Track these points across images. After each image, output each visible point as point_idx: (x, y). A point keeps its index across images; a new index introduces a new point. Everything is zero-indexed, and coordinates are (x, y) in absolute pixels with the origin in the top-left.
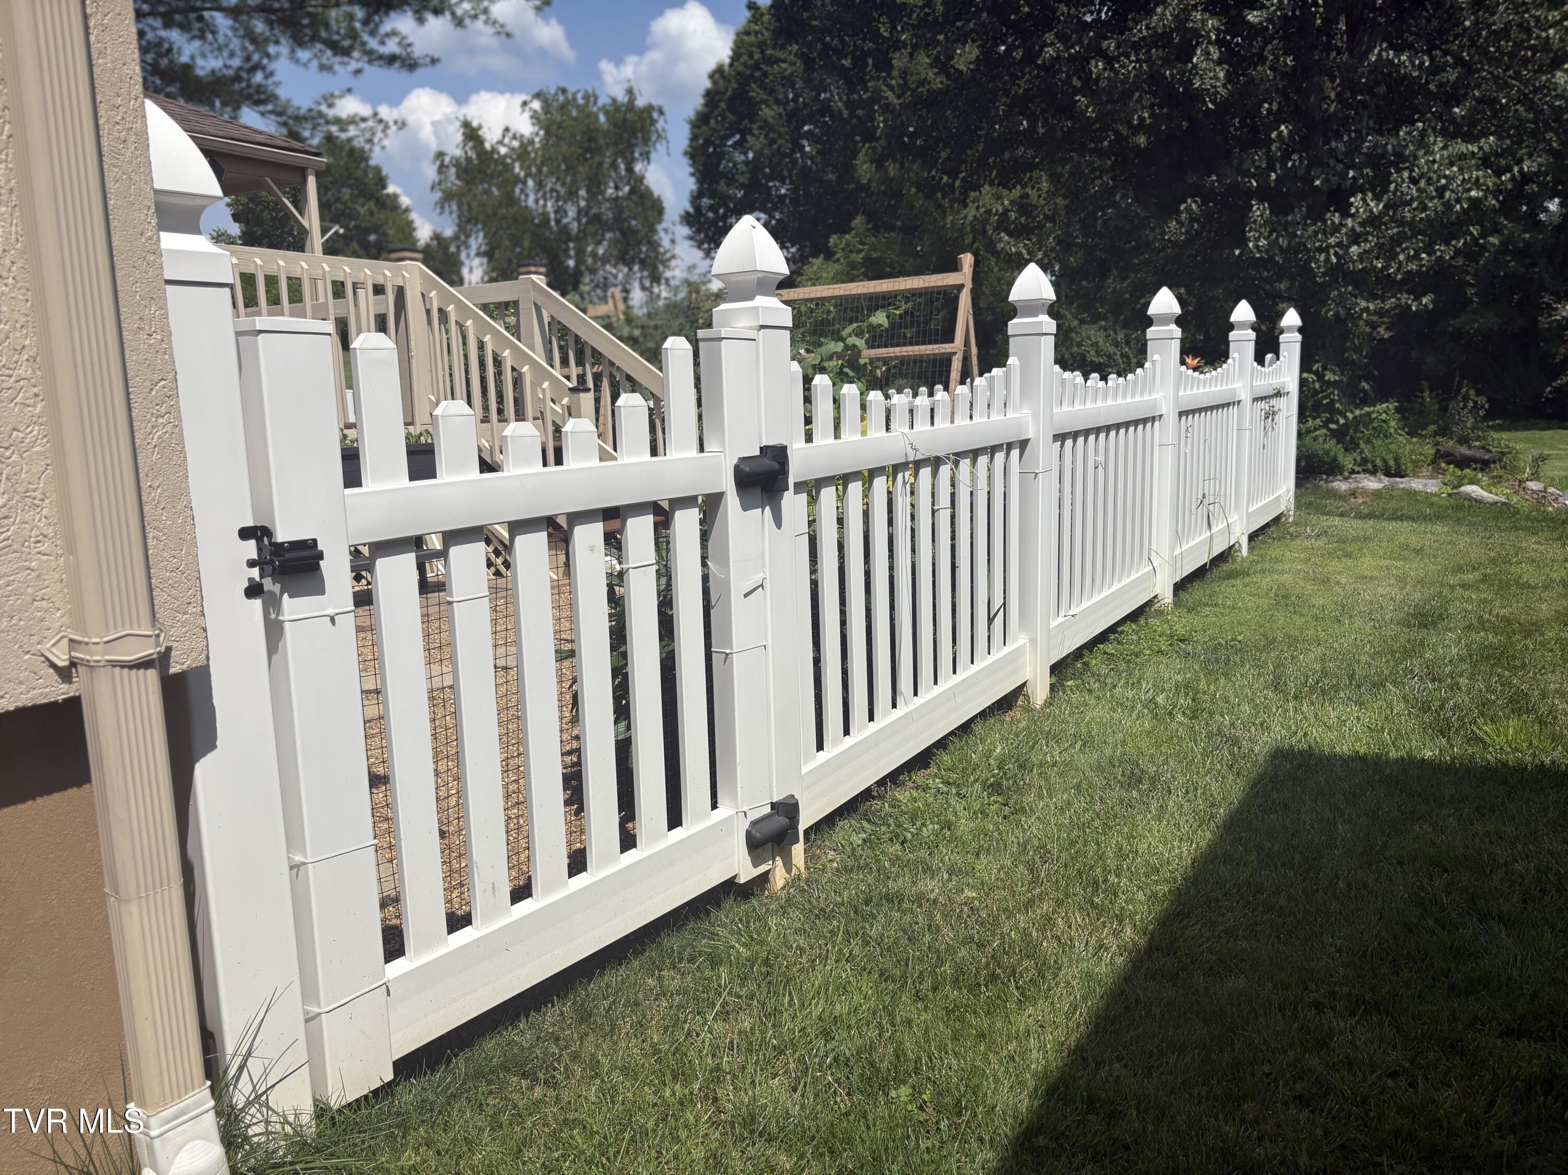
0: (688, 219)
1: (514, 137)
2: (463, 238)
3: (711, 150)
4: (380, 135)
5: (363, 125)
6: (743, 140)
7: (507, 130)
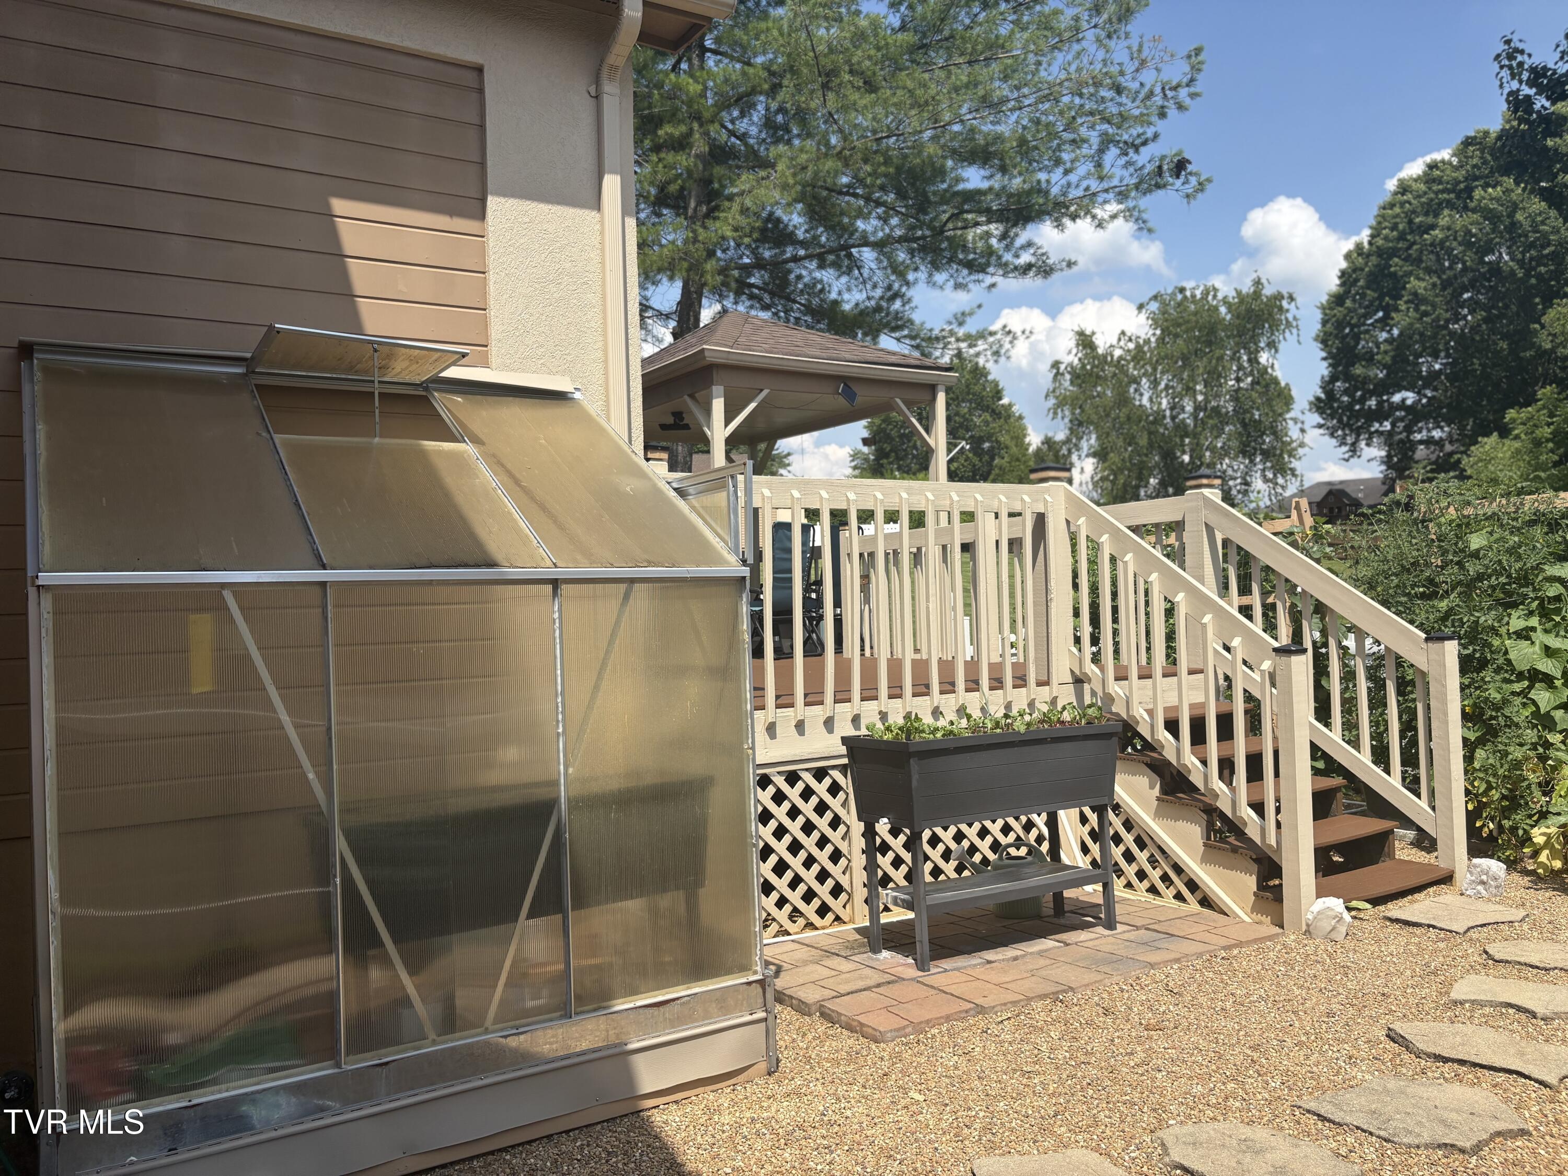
0: (1319, 406)
1: (1130, 340)
2: (1074, 440)
3: (1347, 330)
4: (1007, 346)
5: (991, 339)
6: (1387, 316)
7: (1123, 333)
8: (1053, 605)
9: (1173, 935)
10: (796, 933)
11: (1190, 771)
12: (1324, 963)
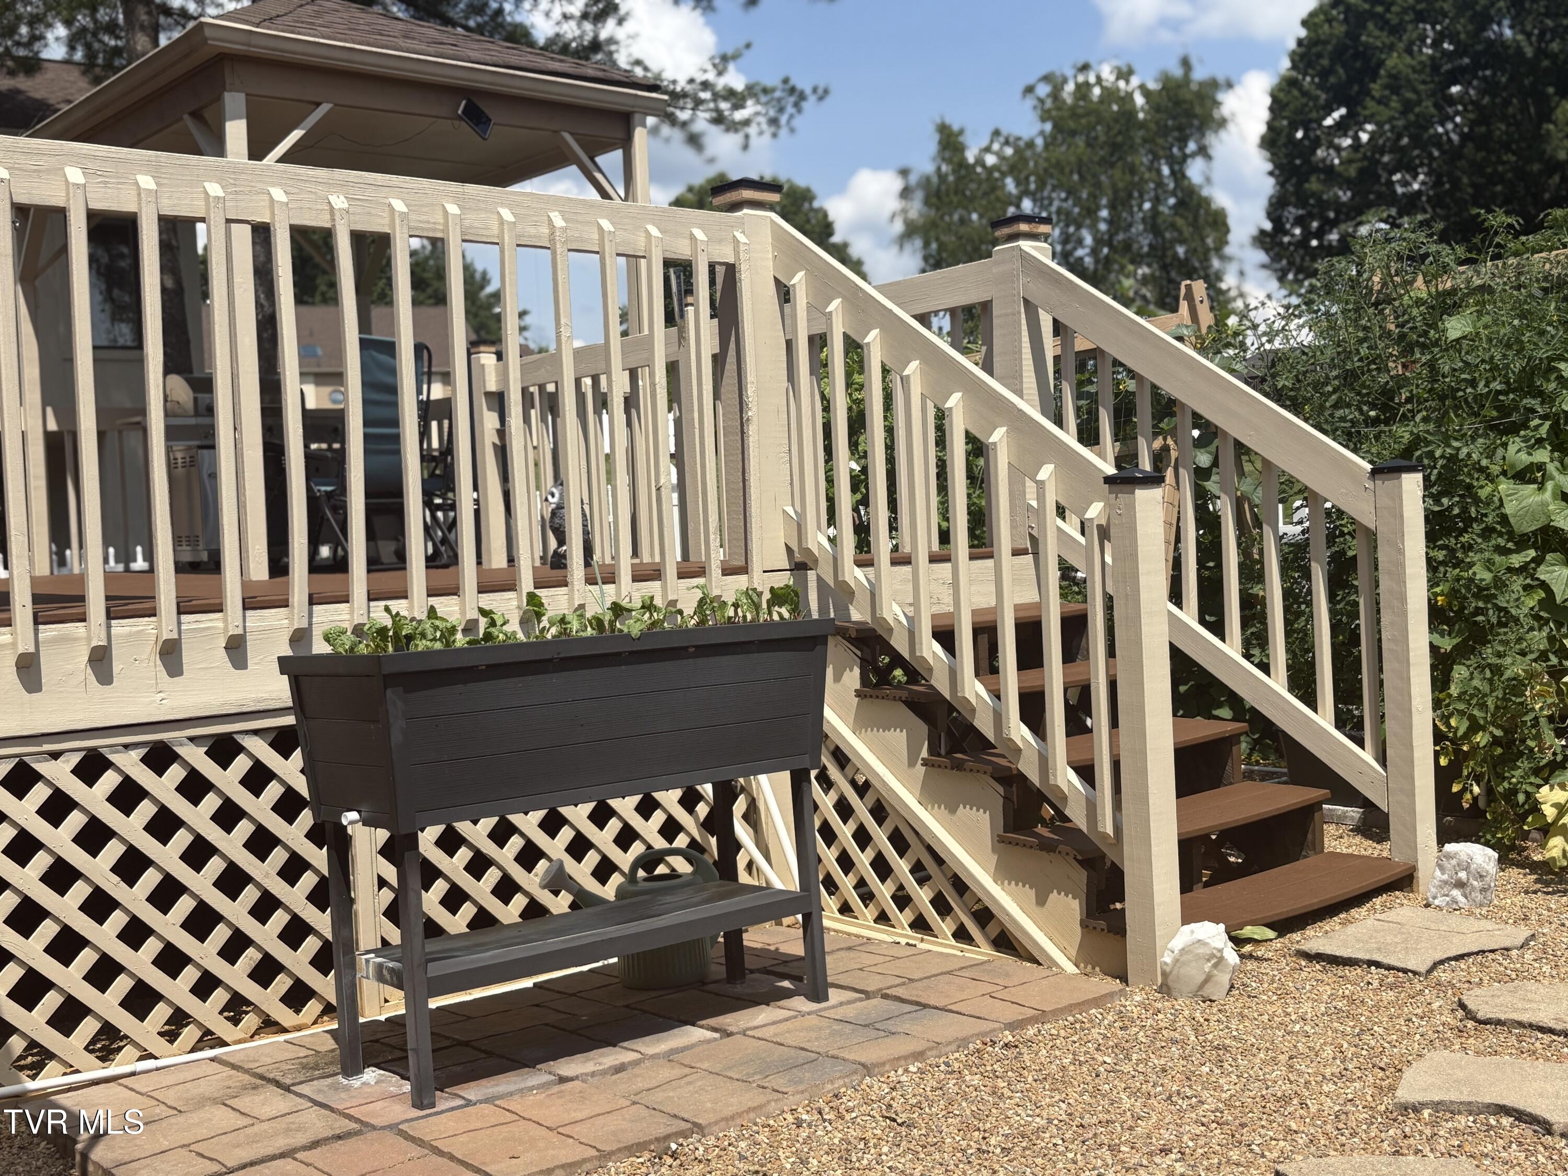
0: (1263, 240)
1: (1007, 143)
4: (790, 110)
7: (996, 133)
8: (752, 430)
9: (925, 1006)
10: (239, 1042)
11: (973, 710)
12: (1184, 1043)
